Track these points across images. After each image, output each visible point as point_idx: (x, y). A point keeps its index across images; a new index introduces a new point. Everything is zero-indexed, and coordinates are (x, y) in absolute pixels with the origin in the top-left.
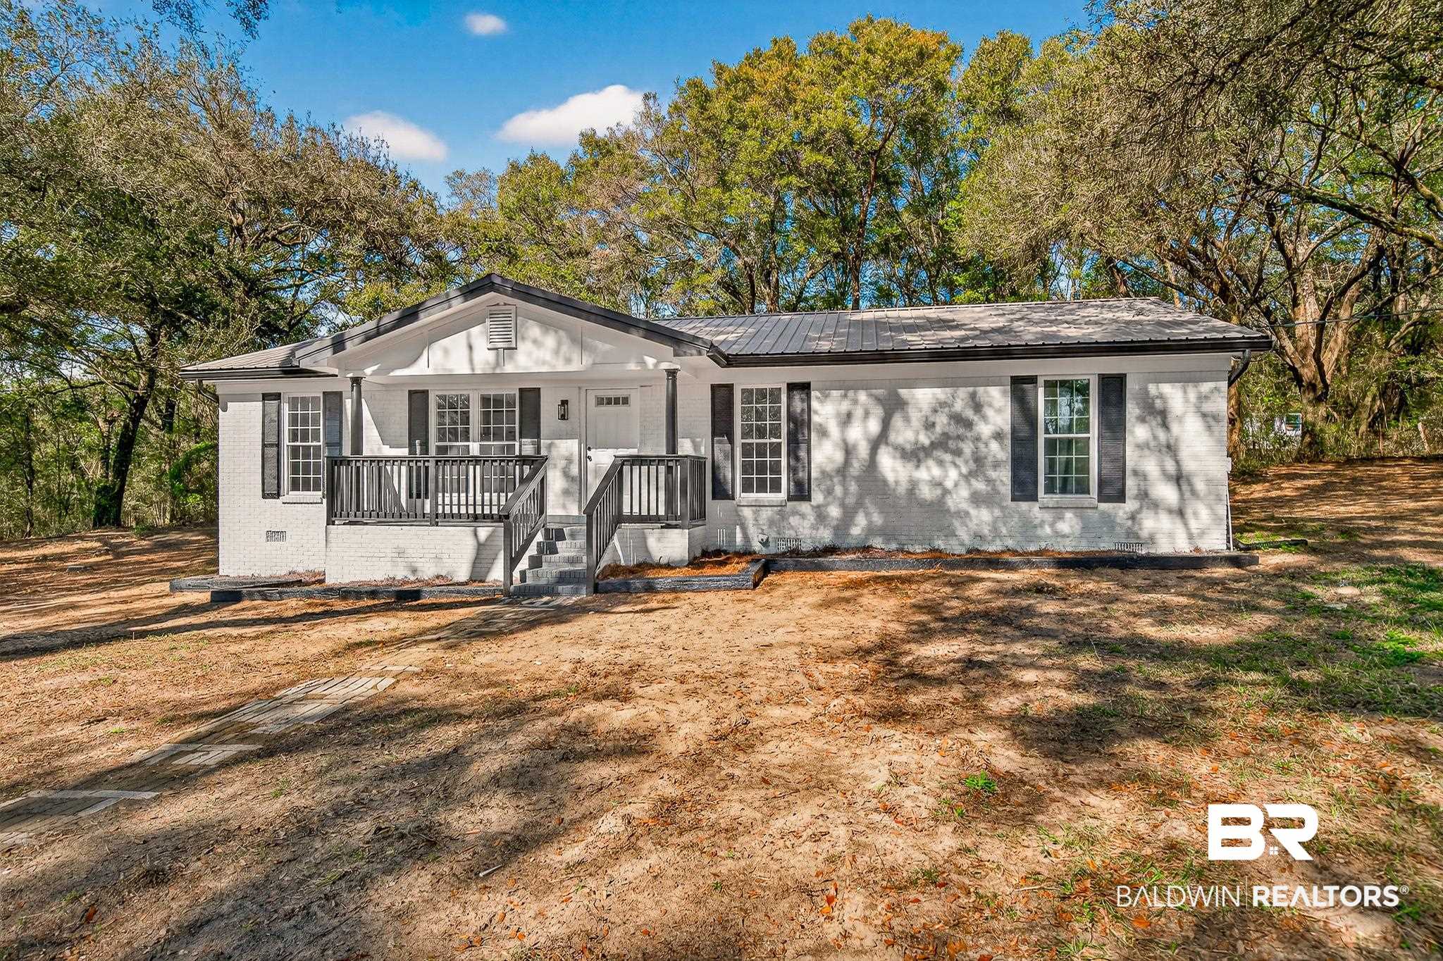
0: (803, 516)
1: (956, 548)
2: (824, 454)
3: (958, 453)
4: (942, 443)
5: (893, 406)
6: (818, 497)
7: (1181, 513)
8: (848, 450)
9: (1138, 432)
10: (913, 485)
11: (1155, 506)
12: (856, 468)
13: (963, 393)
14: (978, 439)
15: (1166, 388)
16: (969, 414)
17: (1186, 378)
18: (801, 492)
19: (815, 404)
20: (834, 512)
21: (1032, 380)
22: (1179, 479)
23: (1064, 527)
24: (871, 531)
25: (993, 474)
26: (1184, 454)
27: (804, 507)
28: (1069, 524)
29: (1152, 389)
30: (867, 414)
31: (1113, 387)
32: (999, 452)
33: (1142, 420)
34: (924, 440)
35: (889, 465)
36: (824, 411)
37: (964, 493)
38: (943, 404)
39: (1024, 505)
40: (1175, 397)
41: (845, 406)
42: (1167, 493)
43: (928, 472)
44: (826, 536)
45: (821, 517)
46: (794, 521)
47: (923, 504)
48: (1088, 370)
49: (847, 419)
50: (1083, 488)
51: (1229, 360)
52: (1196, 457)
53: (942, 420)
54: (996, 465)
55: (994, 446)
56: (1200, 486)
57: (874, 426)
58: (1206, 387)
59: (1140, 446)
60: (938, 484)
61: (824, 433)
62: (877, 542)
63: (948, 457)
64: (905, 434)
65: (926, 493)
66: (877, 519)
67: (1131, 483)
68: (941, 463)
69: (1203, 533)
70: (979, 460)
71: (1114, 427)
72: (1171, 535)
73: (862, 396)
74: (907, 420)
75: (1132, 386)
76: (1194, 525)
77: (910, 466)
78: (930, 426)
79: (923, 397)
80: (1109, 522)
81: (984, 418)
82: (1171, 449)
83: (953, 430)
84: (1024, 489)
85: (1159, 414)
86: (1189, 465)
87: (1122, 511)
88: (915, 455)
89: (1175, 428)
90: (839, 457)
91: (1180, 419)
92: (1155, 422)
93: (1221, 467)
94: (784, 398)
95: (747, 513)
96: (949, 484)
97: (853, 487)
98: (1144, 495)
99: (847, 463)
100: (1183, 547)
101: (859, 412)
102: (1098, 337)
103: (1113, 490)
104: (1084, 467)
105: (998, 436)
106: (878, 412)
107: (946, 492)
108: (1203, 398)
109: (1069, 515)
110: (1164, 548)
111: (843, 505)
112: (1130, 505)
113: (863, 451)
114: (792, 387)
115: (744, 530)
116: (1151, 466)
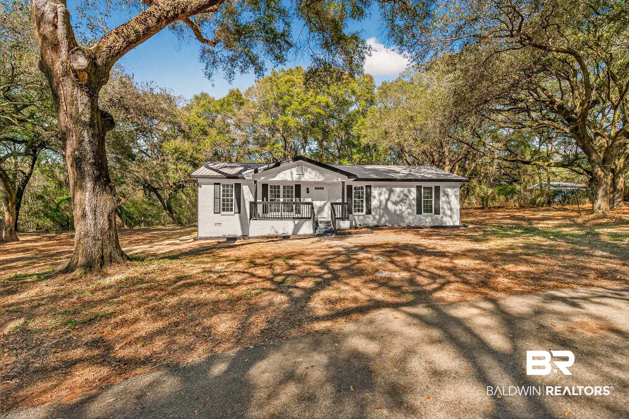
0: (369, 218)
1: (404, 225)
2: (374, 203)
3: (405, 203)
4: (402, 201)
5: (391, 191)
6: (373, 213)
7: (451, 217)
8: (381, 202)
9: (443, 199)
10: (395, 211)
11: (446, 215)
12: (382, 207)
13: (406, 189)
14: (409, 200)
15: (449, 190)
16: (408, 194)
17: (453, 187)
18: (369, 212)
19: (372, 191)
20: (377, 217)
21: (421, 187)
22: (451, 209)
23: (427, 220)
24: (386, 221)
25: (413, 208)
26: (452, 204)
27: (370, 216)
28: (428, 220)
29: (446, 189)
30: (385, 193)
31: (437, 189)
32: (414, 203)
33: (443, 196)
34: (398, 200)
35: (390, 206)
36: (375, 192)
37: (406, 212)
38: (402, 191)
39: (419, 215)
40: (450, 191)
41: (380, 191)
42: (449, 212)
43: (399, 207)
44: (375, 223)
45: (374, 218)
46: (368, 219)
47: (397, 215)
48: (433, 185)
49: (380, 194)
50: (431, 212)
51: (459, 184)
52: (454, 205)
53: (402, 195)
54: (414, 206)
55: (413, 202)
56: (455, 211)
57: (387, 196)
58: (456, 189)
59: (443, 202)
60: (400, 210)
61: (375, 197)
62: (387, 224)
63: (403, 204)
64: (394, 198)
65: (398, 212)
66: (387, 218)
67: (441, 210)
68: (401, 205)
69: (455, 221)
70: (410, 205)
71: (438, 197)
72: (449, 222)
73: (384, 189)
74: (394, 195)
75: (441, 189)
76: (454, 219)
77: (395, 206)
78: (399, 197)
79: (398, 190)
80: (437, 219)
81: (411, 195)
82: (449, 203)
83: (405, 198)
84: (419, 212)
85: (447, 195)
86: (453, 207)
87: (439, 217)
88: (396, 203)
89: (450, 198)
90: (379, 204)
91: (451, 196)
92: (446, 197)
93: (458, 207)
94: (365, 189)
95: (356, 217)
96: (403, 210)
97: (382, 211)
98: (444, 213)
99: (380, 205)
100: (452, 224)
101: (383, 193)
102: (434, 177)
103: (437, 212)
104: (431, 206)
105: (414, 199)
106: (388, 192)
107: (403, 212)
108: (455, 192)
109: (429, 217)
110: (448, 224)
111: (380, 216)
112: (441, 215)
113: (384, 202)
114: (366, 186)
115: (355, 221)
116: (445, 206)
